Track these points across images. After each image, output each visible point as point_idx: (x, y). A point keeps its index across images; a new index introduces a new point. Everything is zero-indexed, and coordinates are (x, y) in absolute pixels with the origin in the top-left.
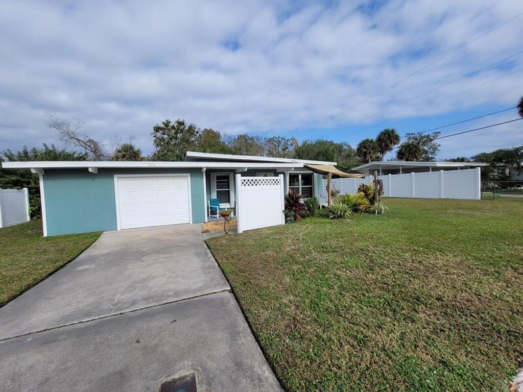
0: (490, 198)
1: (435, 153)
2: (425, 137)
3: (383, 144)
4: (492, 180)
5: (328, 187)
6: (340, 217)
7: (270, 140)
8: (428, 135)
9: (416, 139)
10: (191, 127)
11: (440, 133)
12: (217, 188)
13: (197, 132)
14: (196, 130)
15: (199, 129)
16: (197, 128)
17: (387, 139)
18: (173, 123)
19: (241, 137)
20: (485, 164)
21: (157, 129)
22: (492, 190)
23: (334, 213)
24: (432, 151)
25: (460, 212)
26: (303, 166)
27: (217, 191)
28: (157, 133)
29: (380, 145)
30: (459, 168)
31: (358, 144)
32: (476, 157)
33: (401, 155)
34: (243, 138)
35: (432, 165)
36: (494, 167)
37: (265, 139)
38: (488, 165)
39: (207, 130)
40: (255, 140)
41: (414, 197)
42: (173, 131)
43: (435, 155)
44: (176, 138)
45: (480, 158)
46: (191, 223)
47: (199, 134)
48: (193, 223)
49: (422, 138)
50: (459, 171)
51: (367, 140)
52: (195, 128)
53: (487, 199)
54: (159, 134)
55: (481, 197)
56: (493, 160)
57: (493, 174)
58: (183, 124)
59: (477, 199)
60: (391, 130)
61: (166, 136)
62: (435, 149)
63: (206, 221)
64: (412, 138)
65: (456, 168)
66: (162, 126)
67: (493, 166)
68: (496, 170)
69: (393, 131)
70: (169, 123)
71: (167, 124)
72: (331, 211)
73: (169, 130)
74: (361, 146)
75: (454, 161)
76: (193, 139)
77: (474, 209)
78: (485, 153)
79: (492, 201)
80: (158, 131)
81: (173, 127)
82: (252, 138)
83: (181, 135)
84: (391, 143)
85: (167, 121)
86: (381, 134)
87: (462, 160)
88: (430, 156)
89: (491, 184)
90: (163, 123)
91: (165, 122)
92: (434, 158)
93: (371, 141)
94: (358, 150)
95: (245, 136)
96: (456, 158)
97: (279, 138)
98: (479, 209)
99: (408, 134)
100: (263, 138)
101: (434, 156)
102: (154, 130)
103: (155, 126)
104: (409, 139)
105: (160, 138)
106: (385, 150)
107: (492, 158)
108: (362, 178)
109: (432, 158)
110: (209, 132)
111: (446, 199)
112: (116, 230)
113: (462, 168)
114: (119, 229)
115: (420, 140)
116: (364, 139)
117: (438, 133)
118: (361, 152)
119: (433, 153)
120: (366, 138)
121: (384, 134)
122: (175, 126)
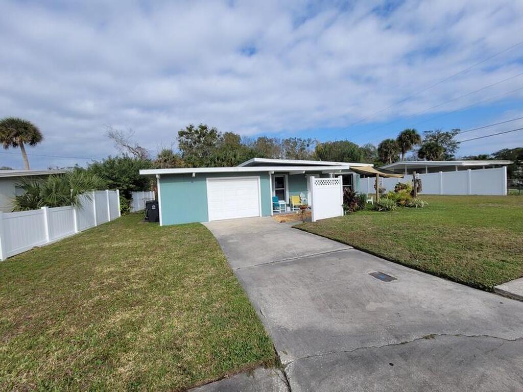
0: (516, 194)
1: (455, 151)
2: (443, 134)
3: (404, 144)
4: (516, 177)
5: (376, 186)
6: (388, 210)
7: (287, 142)
8: (447, 133)
9: (434, 137)
10: (212, 131)
11: (459, 130)
12: (276, 188)
13: (219, 136)
14: (217, 134)
15: (221, 132)
16: (218, 132)
17: (407, 139)
18: (196, 128)
19: (260, 139)
20: (509, 162)
21: (182, 134)
22: (518, 186)
23: (382, 207)
24: (451, 149)
25: (490, 205)
26: (349, 168)
27: (276, 191)
28: (182, 138)
29: (401, 145)
30: (484, 167)
31: (379, 144)
32: (498, 153)
33: (421, 154)
34: (262, 140)
35: (458, 165)
36: (519, 165)
37: (283, 140)
38: (512, 163)
39: (228, 133)
40: (274, 142)
41: (442, 194)
42: (196, 135)
43: (454, 152)
44: (200, 142)
45: (503, 155)
46: (261, 216)
47: (220, 137)
48: (262, 216)
49: (440, 136)
50: (484, 170)
51: (388, 141)
52: (216, 132)
53: (512, 195)
54: (183, 138)
55: (507, 193)
56: (518, 158)
57: (517, 171)
58: (206, 128)
59: (504, 195)
60: (411, 130)
61: (190, 140)
62: (454, 146)
63: (272, 215)
64: (430, 136)
65: (480, 167)
66: (186, 130)
67: (517, 164)
68: (520, 168)
69: (414, 131)
70: (193, 127)
71: (190, 128)
72: (379, 205)
73: (193, 134)
74: (382, 146)
75: (475, 159)
76: (214, 143)
77: (503, 202)
78: (507, 149)
79: (518, 196)
80: (183, 136)
81: (197, 132)
82: (271, 140)
83: (203, 138)
84: (412, 142)
85: (191, 125)
86: (402, 134)
87: (484, 158)
88: (449, 153)
89: (516, 182)
90: (187, 128)
91: (189, 127)
92: (453, 155)
93: (392, 142)
94: (379, 150)
95: (264, 138)
96: (477, 155)
97: (295, 138)
98: (507, 203)
99: (425, 132)
100: (281, 139)
101: (453, 154)
102: (179, 135)
103: (180, 131)
104: (427, 136)
105: (184, 142)
106: (406, 150)
107: (516, 157)
108: (402, 177)
109: (451, 156)
110: (229, 135)
111: (474, 196)
112: (208, 221)
113: (487, 167)
114: (210, 221)
115: (438, 138)
116: (385, 139)
117: (457, 130)
118: (381, 152)
119: (452, 150)
120: (387, 138)
121: (405, 135)
122: (199, 130)
